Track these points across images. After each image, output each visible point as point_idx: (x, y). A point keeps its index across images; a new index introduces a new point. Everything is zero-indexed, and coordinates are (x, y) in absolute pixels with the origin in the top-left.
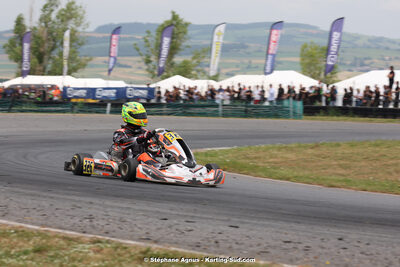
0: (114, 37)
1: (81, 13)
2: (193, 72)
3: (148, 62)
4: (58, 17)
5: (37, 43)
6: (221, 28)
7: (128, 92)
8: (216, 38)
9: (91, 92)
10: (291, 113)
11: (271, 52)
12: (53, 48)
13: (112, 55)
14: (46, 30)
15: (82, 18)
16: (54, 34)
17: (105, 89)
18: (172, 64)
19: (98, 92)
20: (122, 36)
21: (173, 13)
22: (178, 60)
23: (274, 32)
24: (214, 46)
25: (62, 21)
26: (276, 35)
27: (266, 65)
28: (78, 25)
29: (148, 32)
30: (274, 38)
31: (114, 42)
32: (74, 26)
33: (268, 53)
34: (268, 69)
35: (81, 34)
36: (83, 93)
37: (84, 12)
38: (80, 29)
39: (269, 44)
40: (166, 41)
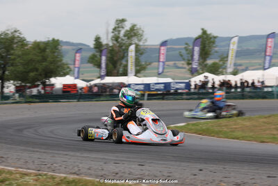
0: (162, 48)
1: (141, 32)
2: (220, 70)
3: (189, 64)
4: (125, 36)
5: (111, 54)
6: (236, 40)
7: (172, 85)
8: (231, 46)
9: (147, 86)
10: (275, 96)
11: (268, 54)
12: (123, 57)
13: (161, 60)
14: (118, 45)
15: (142, 35)
16: (124, 48)
17: (156, 84)
18: (206, 65)
19: (152, 86)
20: (169, 46)
21: (203, 29)
22: (210, 62)
23: (270, 40)
24: (230, 52)
25: (128, 38)
26: (271, 42)
27: (264, 63)
28: (140, 40)
29: (187, 44)
30: (269, 44)
31: (162, 52)
32: (137, 42)
33: (266, 55)
34: (267, 65)
35: (142, 47)
36: (142, 87)
37: (143, 31)
38: (141, 43)
39: (266, 48)
40: (197, 49)
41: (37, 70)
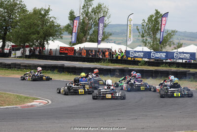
4: (92, 12)
5: (82, 25)
9: (147, 54)
14: (87, 18)
15: (107, 13)
21: (157, 11)
37: (108, 9)
38: (105, 19)
41: (38, 33)
